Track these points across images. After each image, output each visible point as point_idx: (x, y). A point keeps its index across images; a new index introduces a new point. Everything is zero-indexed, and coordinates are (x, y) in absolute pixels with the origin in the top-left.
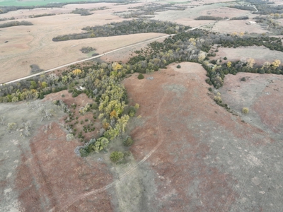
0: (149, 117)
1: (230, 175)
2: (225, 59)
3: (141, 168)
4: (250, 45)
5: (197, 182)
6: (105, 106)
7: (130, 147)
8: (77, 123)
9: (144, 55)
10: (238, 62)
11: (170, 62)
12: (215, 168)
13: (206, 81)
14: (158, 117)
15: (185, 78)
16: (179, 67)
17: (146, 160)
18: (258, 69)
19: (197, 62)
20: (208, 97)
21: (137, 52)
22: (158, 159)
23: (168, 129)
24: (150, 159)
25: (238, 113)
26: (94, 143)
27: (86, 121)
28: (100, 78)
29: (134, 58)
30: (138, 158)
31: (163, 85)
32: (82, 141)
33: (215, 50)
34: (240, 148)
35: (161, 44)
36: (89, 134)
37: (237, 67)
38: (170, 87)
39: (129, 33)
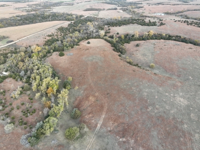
0: (85, 87)
1: (174, 118)
2: (118, 34)
3: (100, 136)
4: (128, 24)
5: (155, 133)
6: (39, 85)
7: (80, 119)
8: (12, 109)
9: (56, 37)
10: (127, 35)
11: (80, 40)
12: (161, 116)
13: (114, 50)
14: (92, 84)
15: (98, 50)
16: (89, 43)
17: (101, 127)
18: (142, 38)
19: (100, 38)
20: (122, 61)
21: (49, 36)
22: (111, 122)
23: (106, 93)
24: (104, 125)
25: (148, 68)
26: (42, 127)
27: (23, 104)
28: (23, 61)
29: (49, 41)
30: (92, 128)
31: (84, 58)
32: (26, 128)
33: (107, 29)
34: (167, 94)
35: (67, 28)
36: (31, 118)
37: (128, 38)
38: (90, 58)
39: (36, 22)
